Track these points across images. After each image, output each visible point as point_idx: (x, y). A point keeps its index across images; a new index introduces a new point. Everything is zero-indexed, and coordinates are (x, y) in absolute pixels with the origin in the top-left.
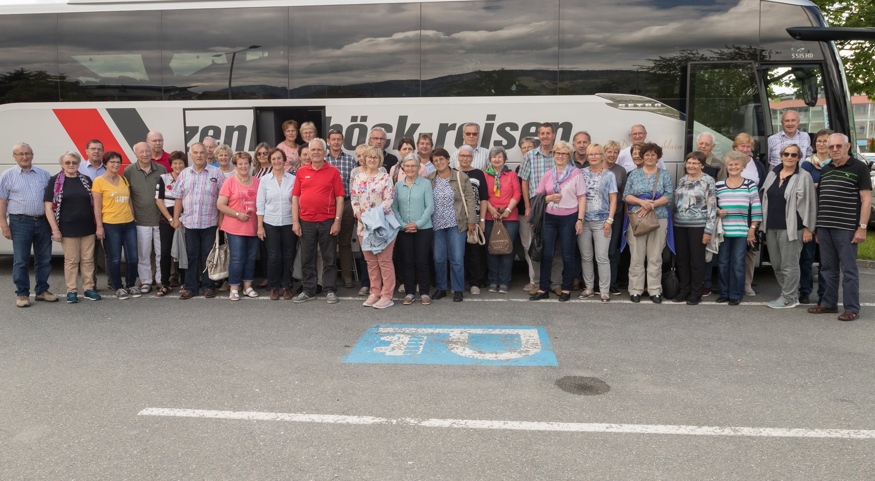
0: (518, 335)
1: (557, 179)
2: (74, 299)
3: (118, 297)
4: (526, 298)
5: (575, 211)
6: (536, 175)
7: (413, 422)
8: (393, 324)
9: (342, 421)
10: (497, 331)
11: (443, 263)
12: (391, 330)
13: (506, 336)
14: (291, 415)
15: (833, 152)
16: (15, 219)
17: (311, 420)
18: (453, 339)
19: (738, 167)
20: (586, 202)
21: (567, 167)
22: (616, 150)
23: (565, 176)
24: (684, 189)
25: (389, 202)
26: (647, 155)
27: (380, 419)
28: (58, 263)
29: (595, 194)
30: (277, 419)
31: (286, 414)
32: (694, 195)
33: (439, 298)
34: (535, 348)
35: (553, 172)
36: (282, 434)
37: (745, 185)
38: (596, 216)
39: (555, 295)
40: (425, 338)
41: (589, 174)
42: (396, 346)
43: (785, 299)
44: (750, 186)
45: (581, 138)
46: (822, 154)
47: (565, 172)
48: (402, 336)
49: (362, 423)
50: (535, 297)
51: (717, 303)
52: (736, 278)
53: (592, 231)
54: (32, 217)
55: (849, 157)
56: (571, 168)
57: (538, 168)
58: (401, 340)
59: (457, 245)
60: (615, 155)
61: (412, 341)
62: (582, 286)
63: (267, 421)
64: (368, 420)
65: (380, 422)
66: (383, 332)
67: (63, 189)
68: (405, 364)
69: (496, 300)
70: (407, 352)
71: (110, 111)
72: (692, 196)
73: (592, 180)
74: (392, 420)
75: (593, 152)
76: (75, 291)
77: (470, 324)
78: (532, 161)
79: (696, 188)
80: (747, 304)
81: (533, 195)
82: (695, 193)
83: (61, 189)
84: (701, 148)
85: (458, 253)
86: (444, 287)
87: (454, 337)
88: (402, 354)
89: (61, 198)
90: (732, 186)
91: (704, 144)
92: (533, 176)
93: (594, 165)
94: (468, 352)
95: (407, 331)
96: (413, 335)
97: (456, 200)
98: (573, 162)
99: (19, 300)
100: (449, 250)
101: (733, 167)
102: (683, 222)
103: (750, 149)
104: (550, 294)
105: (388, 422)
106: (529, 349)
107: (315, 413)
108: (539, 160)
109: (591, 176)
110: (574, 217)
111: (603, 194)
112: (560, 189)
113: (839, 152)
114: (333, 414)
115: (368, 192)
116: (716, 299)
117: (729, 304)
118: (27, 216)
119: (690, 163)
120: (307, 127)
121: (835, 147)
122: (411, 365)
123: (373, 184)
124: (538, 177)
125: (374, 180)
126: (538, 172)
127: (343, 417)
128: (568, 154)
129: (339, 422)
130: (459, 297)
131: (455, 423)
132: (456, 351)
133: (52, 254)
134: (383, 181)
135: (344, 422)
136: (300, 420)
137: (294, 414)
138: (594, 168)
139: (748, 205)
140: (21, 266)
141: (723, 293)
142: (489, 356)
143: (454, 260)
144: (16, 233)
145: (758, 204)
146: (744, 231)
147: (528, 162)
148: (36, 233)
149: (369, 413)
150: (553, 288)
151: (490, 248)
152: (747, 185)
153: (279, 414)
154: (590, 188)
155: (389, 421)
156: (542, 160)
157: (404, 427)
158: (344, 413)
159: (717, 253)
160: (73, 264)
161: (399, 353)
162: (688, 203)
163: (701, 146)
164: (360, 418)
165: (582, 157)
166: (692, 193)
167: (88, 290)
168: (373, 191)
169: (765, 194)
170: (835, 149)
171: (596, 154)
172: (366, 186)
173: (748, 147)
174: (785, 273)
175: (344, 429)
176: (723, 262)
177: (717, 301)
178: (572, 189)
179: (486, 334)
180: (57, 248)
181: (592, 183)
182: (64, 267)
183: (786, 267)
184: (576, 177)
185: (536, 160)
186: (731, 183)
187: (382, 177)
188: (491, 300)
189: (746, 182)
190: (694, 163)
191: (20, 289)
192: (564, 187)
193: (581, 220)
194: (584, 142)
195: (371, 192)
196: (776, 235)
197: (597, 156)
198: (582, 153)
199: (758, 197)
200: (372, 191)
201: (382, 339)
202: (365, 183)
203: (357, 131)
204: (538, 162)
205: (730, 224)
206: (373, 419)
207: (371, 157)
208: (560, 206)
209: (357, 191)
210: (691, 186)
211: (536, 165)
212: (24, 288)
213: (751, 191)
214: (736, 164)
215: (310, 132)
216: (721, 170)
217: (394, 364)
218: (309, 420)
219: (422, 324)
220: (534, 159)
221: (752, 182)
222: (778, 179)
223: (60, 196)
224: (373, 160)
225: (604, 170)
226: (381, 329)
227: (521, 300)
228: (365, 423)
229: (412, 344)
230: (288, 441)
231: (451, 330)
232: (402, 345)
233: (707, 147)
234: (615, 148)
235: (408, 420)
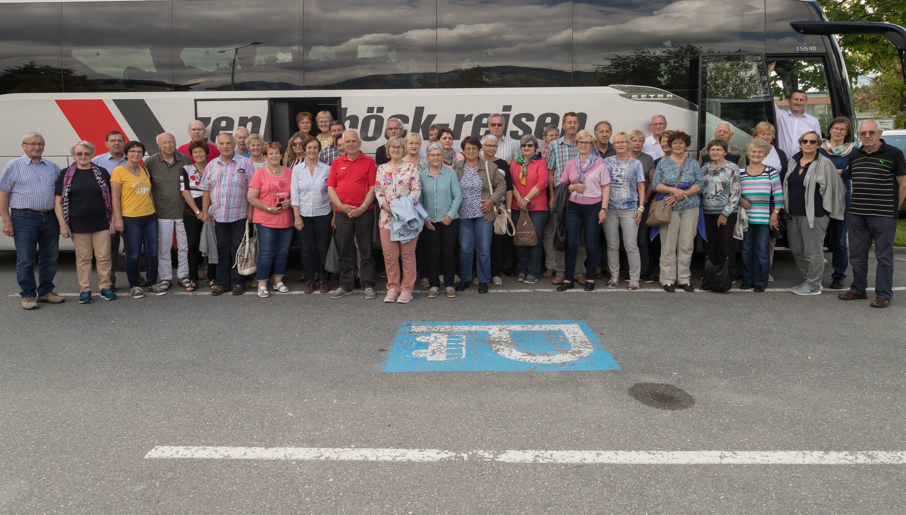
0: (560, 332)
1: (580, 168)
2: (88, 299)
3: (133, 295)
4: (551, 288)
5: (599, 200)
6: (561, 164)
7: (487, 455)
8: (424, 321)
9: (402, 458)
10: (537, 328)
11: (471, 253)
12: (423, 328)
13: (550, 333)
14: (337, 450)
15: (865, 138)
16: (19, 214)
17: (364, 457)
18: (495, 338)
19: (761, 155)
20: (610, 190)
21: (590, 156)
22: (641, 138)
23: (588, 166)
24: (708, 176)
25: (416, 194)
26: (675, 143)
27: (447, 453)
28: (68, 258)
29: (623, 181)
30: (321, 458)
31: (331, 449)
32: (720, 181)
33: (463, 289)
34: (586, 347)
35: (576, 161)
36: (332, 482)
37: (766, 172)
38: (624, 204)
39: (577, 283)
40: (464, 337)
41: (616, 162)
42: (435, 348)
43: (811, 286)
44: (771, 174)
45: (604, 128)
46: (837, 141)
47: (588, 161)
48: (438, 335)
49: (426, 459)
50: (562, 287)
51: (742, 290)
52: (760, 265)
53: (619, 219)
54: (39, 212)
55: (881, 143)
56: (595, 157)
57: (563, 157)
58: (439, 341)
59: (485, 236)
60: (641, 143)
61: (451, 341)
62: (607, 275)
63: (309, 461)
64: (433, 455)
65: (448, 458)
66: (416, 331)
67: (72, 182)
68: (453, 372)
69: (521, 291)
70: (451, 356)
71: (117, 102)
72: (718, 182)
73: (619, 168)
74: (463, 455)
75: (620, 141)
76: (88, 290)
77: (506, 320)
78: (556, 151)
79: (721, 174)
80: (771, 290)
81: (558, 184)
82: (720, 179)
83: (69, 182)
84: (720, 136)
85: (486, 244)
86: (469, 278)
87: (494, 336)
88: (444, 359)
89: (68, 192)
90: (753, 173)
91: (722, 132)
92: (558, 165)
93: (621, 153)
94: (516, 355)
95: (442, 330)
96: (450, 334)
97: (484, 190)
98: (598, 152)
99: (26, 302)
100: (476, 240)
101: (757, 154)
102: (710, 209)
103: (770, 137)
104: (576, 284)
105: (457, 457)
106: (581, 349)
107: (366, 447)
108: (563, 149)
109: (618, 164)
110: (598, 206)
111: (631, 182)
112: (584, 179)
113: (871, 139)
114: (388, 447)
115: (394, 184)
116: (739, 286)
117: (755, 291)
118: (34, 211)
119: (714, 150)
120: (323, 116)
121: (868, 133)
122: (459, 372)
123: (399, 176)
124: (563, 166)
125: (399, 171)
126: (563, 161)
127: (401, 451)
128: (591, 143)
129: (398, 459)
130: (483, 288)
131: (537, 456)
132: (503, 353)
133: (59, 249)
134: (409, 173)
135: (405, 459)
136: (350, 458)
137: (340, 449)
138: (621, 155)
139: (769, 192)
140: (26, 266)
141: (746, 280)
142: (541, 359)
143: (481, 249)
144: (21, 229)
145: (780, 191)
146: (765, 218)
147: (552, 152)
148: (43, 229)
149: (431, 444)
150: (576, 277)
151: (516, 239)
152: (769, 172)
153: (323, 450)
154: (618, 176)
155: (459, 455)
156: (567, 149)
157: (477, 464)
158: (400, 445)
159: (742, 239)
160: (83, 260)
161: (442, 357)
162: (715, 190)
163: (719, 134)
164: (423, 453)
165: (604, 146)
166: (718, 179)
167: (103, 289)
168: (401, 182)
169: (786, 182)
170: (868, 135)
171: (623, 142)
172: (392, 177)
173: (768, 134)
174: (809, 260)
175: (407, 471)
176: (745, 248)
177: (741, 288)
178: (596, 179)
179: (527, 331)
180: (65, 243)
181: (620, 170)
182: (76, 264)
183: (809, 254)
184: (600, 167)
185: (560, 150)
186: (753, 170)
187: (407, 168)
188: (516, 291)
189: (767, 169)
190: (718, 150)
191: (25, 290)
192: (588, 176)
193: (604, 209)
194: (607, 131)
195: (397, 183)
196: (798, 222)
197: (624, 144)
198: (604, 142)
199: (780, 184)
200: (399, 183)
201: (418, 339)
202: (390, 174)
203: (373, 122)
204: (562, 152)
205: (752, 211)
206: (438, 453)
207: (394, 147)
208: (584, 196)
209: (382, 183)
210: (716, 173)
211: (561, 155)
212: (31, 290)
213: (773, 178)
214: (760, 152)
215: (325, 121)
216: (741, 158)
217: (441, 372)
218: (360, 458)
219: (455, 320)
220: (558, 148)
221: (773, 169)
222: (799, 166)
223: (67, 190)
224: (396, 150)
225: (631, 159)
226: (414, 327)
227: (547, 290)
228: (430, 459)
229: (451, 346)
230: (341, 494)
231: (488, 327)
232: (442, 348)
233: (725, 134)
234: (640, 136)
235: (481, 452)
